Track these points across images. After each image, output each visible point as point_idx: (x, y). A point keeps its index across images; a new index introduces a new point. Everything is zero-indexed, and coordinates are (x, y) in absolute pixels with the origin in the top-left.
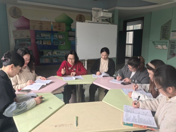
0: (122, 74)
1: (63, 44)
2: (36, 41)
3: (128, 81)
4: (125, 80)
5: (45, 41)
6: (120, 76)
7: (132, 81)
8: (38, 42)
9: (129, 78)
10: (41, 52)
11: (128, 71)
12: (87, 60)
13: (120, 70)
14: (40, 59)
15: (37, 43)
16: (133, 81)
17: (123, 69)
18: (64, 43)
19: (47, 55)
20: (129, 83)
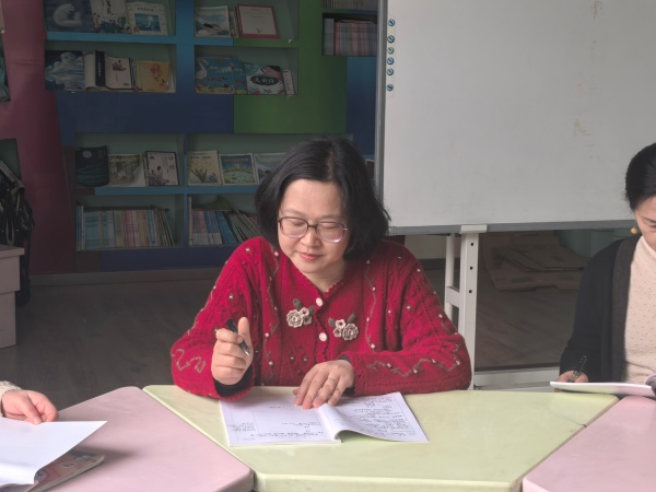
1: (275, 88)
2: (51, 56)
5: (125, 63)
8: (61, 73)
10: (87, 155)
12: (482, 236)
14: (83, 215)
15: (59, 79)
18: (288, 76)
19: (141, 182)
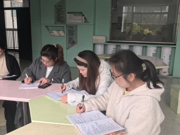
0: (31, 73)
3: (45, 83)
4: (41, 82)
6: (29, 76)
7: (51, 80)
9: (45, 77)
11: (40, 68)
13: (26, 68)
16: (53, 80)
17: (32, 66)
20: (48, 85)
